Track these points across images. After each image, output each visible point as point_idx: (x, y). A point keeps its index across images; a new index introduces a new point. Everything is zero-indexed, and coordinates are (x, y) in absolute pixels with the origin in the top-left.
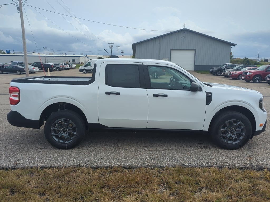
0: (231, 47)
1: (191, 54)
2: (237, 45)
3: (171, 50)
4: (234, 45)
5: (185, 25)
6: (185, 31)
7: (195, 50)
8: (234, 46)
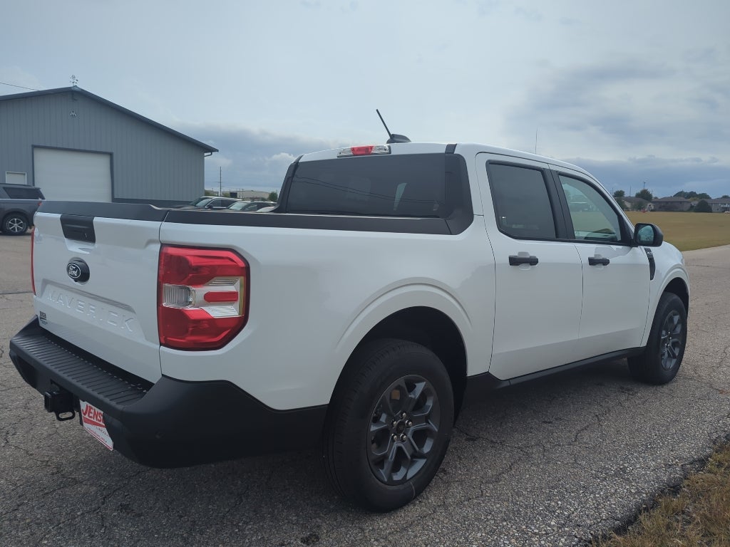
0: (206, 154)
1: (101, 164)
2: (217, 151)
3: (34, 147)
4: (211, 150)
5: (74, 77)
6: (74, 95)
7: (111, 155)
8: (210, 153)
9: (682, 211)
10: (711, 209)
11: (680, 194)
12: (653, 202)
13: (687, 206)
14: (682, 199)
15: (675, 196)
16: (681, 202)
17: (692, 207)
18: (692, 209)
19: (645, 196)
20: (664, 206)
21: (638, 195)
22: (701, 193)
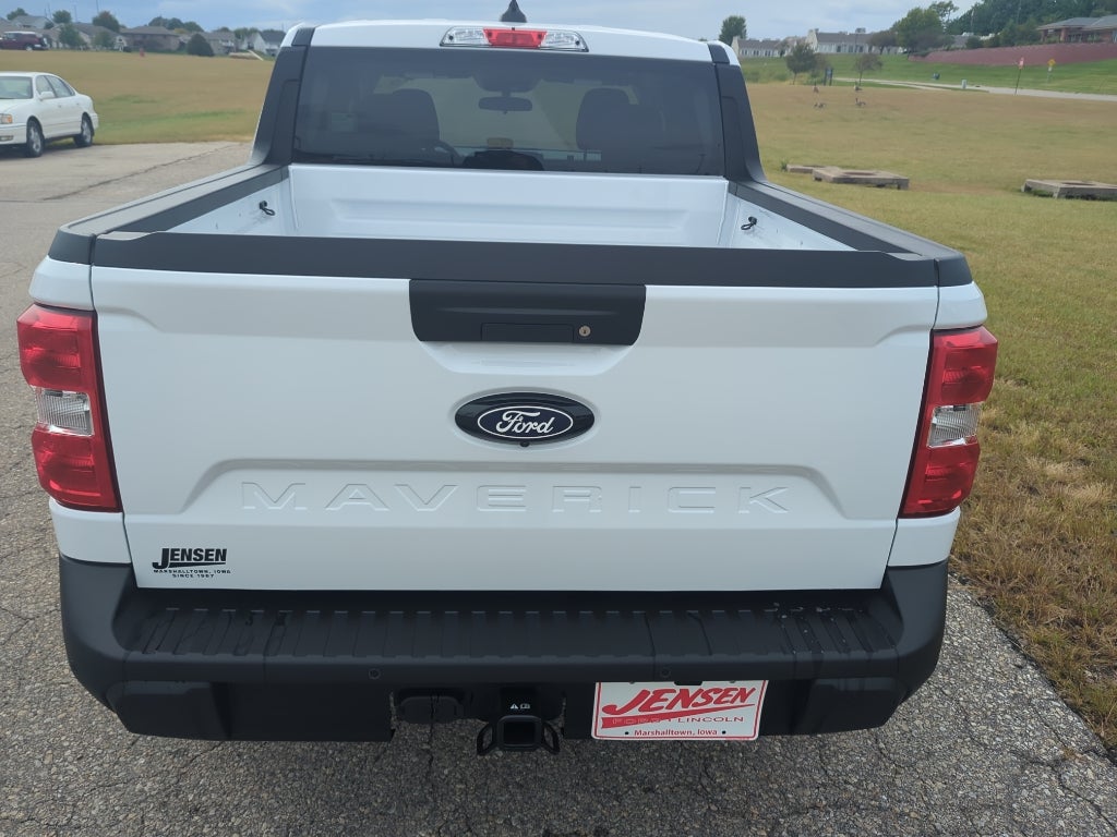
9: (169, 51)
10: (212, 51)
11: (157, 22)
12: (125, 35)
13: (174, 43)
14: (163, 30)
15: (151, 24)
16: (165, 36)
17: (182, 44)
18: (182, 48)
19: (106, 22)
20: (141, 42)
21: (97, 22)
22: (188, 21)
